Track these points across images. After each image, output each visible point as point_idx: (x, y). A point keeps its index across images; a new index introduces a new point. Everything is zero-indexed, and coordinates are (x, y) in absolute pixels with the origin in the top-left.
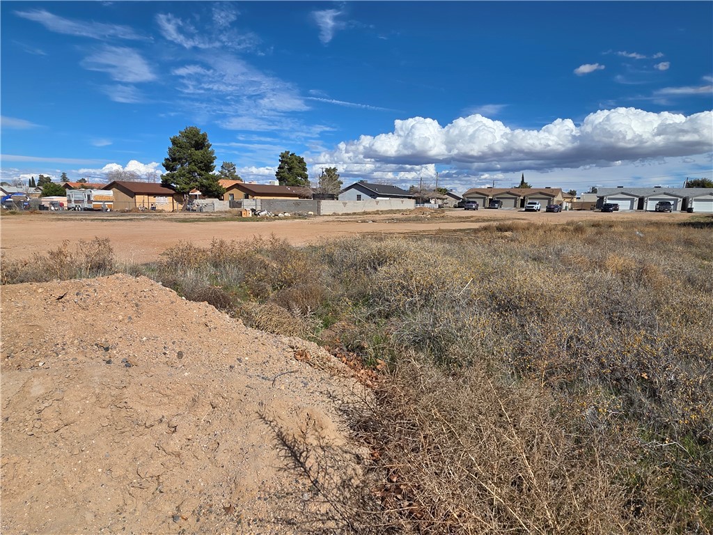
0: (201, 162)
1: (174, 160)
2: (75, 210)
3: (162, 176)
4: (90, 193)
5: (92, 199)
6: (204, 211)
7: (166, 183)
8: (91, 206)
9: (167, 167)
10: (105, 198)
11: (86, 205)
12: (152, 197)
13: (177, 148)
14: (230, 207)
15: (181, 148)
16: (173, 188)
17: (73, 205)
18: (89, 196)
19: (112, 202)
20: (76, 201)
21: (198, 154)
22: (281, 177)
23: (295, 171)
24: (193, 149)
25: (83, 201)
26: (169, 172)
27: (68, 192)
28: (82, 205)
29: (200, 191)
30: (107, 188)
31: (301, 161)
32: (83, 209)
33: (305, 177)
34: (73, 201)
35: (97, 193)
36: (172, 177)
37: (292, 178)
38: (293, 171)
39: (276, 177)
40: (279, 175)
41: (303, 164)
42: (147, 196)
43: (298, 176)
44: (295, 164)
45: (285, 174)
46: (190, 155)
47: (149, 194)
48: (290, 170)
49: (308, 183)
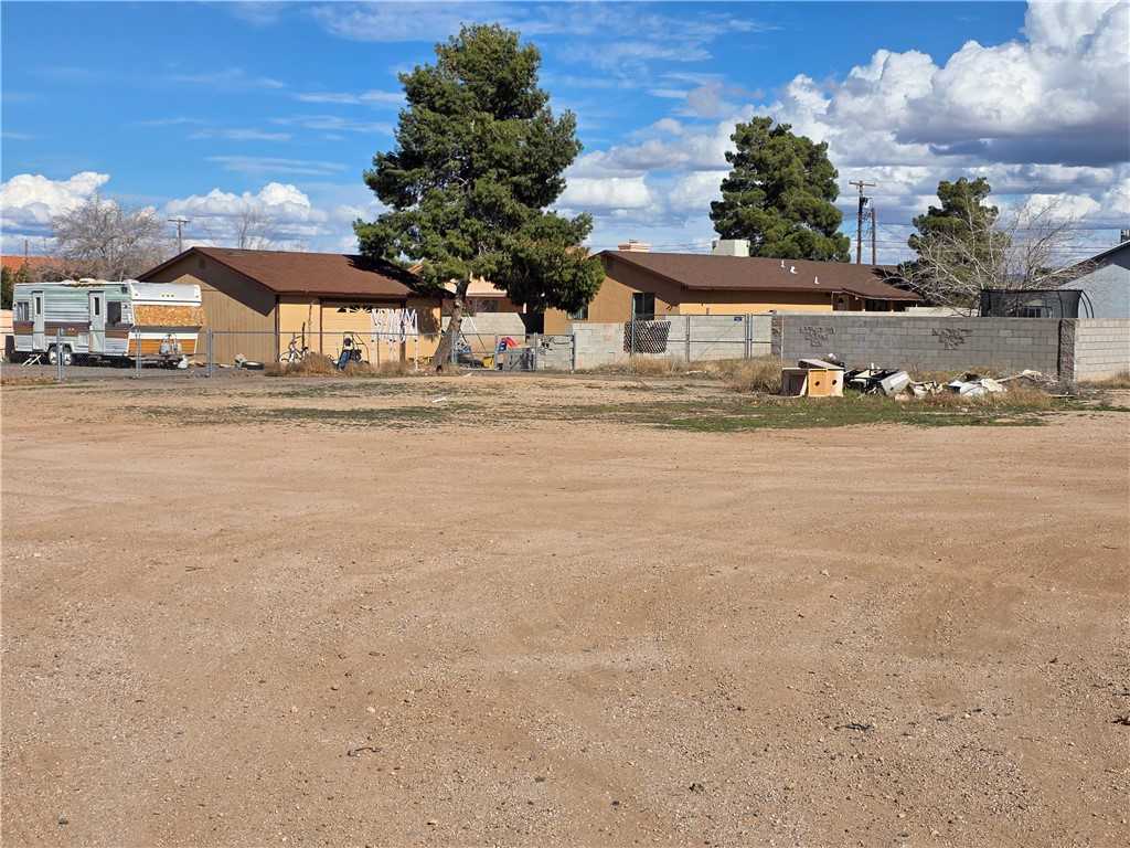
0: (526, 169)
1: (409, 159)
2: (45, 360)
3: (359, 226)
4: (117, 295)
5: (128, 317)
6: (541, 364)
7: (373, 256)
8: (122, 347)
9: (385, 185)
10: (173, 316)
11: (100, 344)
12: (331, 312)
13: (429, 115)
14: (628, 346)
15: (447, 111)
16: (402, 275)
17: (40, 342)
18: (115, 309)
19: (195, 329)
20: (51, 328)
21: (513, 134)
22: (739, 223)
23: (792, 198)
24: (489, 116)
25: (84, 328)
26: (389, 209)
27: (21, 292)
28: (79, 344)
29: (499, 284)
30: (160, 274)
31: (814, 156)
32: (81, 360)
33: (828, 224)
34: (39, 327)
35: (142, 296)
36: (405, 227)
37: (782, 228)
38: (784, 196)
39: (712, 224)
40: (728, 219)
41: (820, 168)
42: (316, 307)
43: (804, 218)
44: (797, 170)
45: (755, 211)
46: (480, 140)
47: (326, 299)
48: (774, 193)
49: (842, 246)
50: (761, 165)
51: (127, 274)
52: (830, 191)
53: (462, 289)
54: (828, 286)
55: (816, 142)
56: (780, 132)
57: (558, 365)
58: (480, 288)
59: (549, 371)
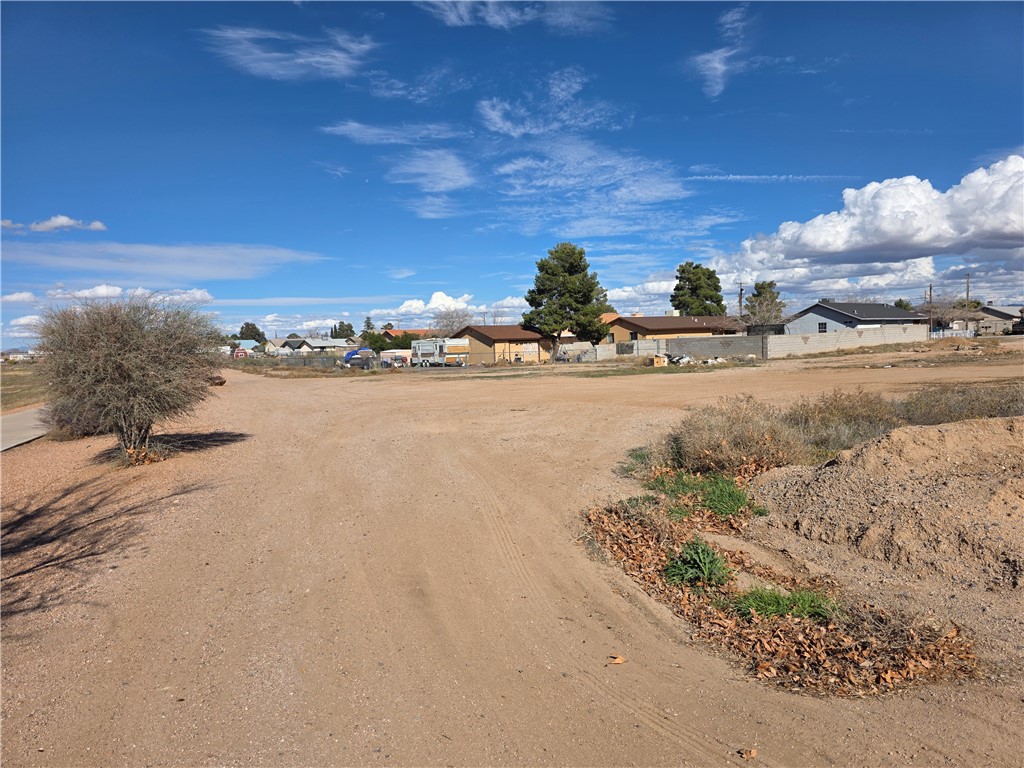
0: (579, 292)
1: (540, 291)
2: (422, 366)
3: (524, 314)
4: (442, 343)
5: (445, 350)
7: (528, 325)
8: (444, 360)
9: (532, 301)
10: (460, 349)
11: (437, 359)
12: (513, 345)
13: (546, 276)
14: (618, 353)
15: (552, 274)
16: (539, 331)
17: (420, 360)
18: (441, 347)
19: (467, 353)
20: (423, 355)
21: (575, 280)
22: (680, 303)
23: (702, 292)
24: (566, 274)
25: (432, 354)
26: (533, 309)
27: (414, 343)
28: (431, 360)
29: (573, 333)
30: (458, 335)
31: (711, 275)
32: (432, 365)
33: (718, 301)
34: (419, 354)
35: (450, 343)
36: (539, 315)
37: (697, 304)
38: (698, 292)
39: (671, 303)
40: (677, 300)
41: (714, 280)
42: (507, 344)
43: (707, 300)
44: (703, 281)
45: (687, 298)
46: (563, 283)
47: (511, 341)
48: (694, 290)
49: (723, 309)
50: (689, 280)
51: (446, 337)
52: (717, 288)
53: (559, 335)
54: (710, 326)
55: (712, 270)
56: (697, 267)
57: (590, 360)
58: (566, 334)
59: (587, 362)
